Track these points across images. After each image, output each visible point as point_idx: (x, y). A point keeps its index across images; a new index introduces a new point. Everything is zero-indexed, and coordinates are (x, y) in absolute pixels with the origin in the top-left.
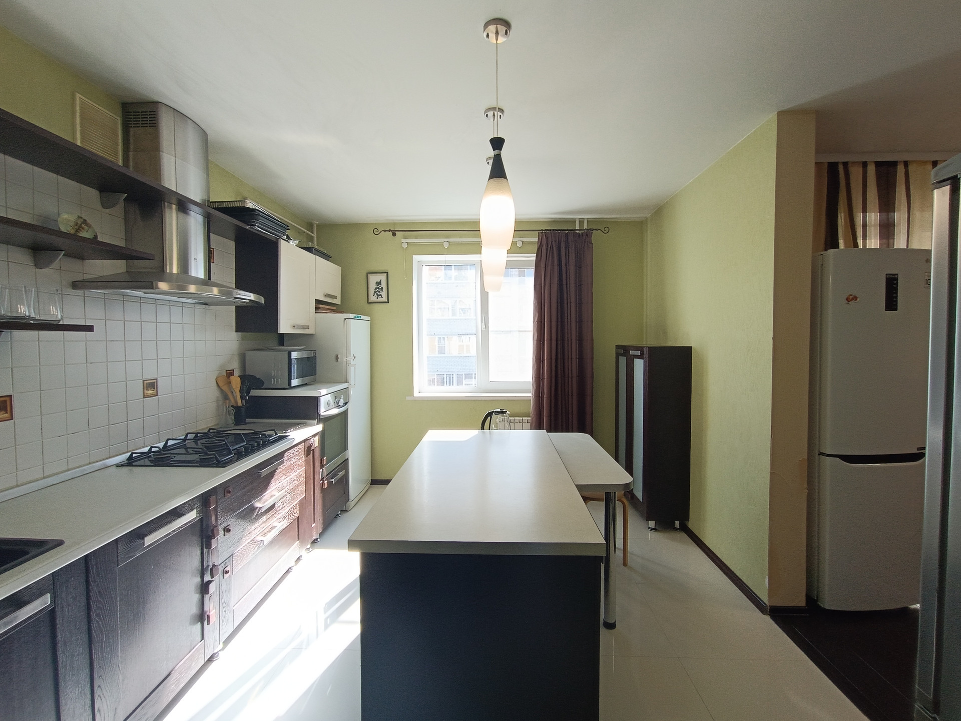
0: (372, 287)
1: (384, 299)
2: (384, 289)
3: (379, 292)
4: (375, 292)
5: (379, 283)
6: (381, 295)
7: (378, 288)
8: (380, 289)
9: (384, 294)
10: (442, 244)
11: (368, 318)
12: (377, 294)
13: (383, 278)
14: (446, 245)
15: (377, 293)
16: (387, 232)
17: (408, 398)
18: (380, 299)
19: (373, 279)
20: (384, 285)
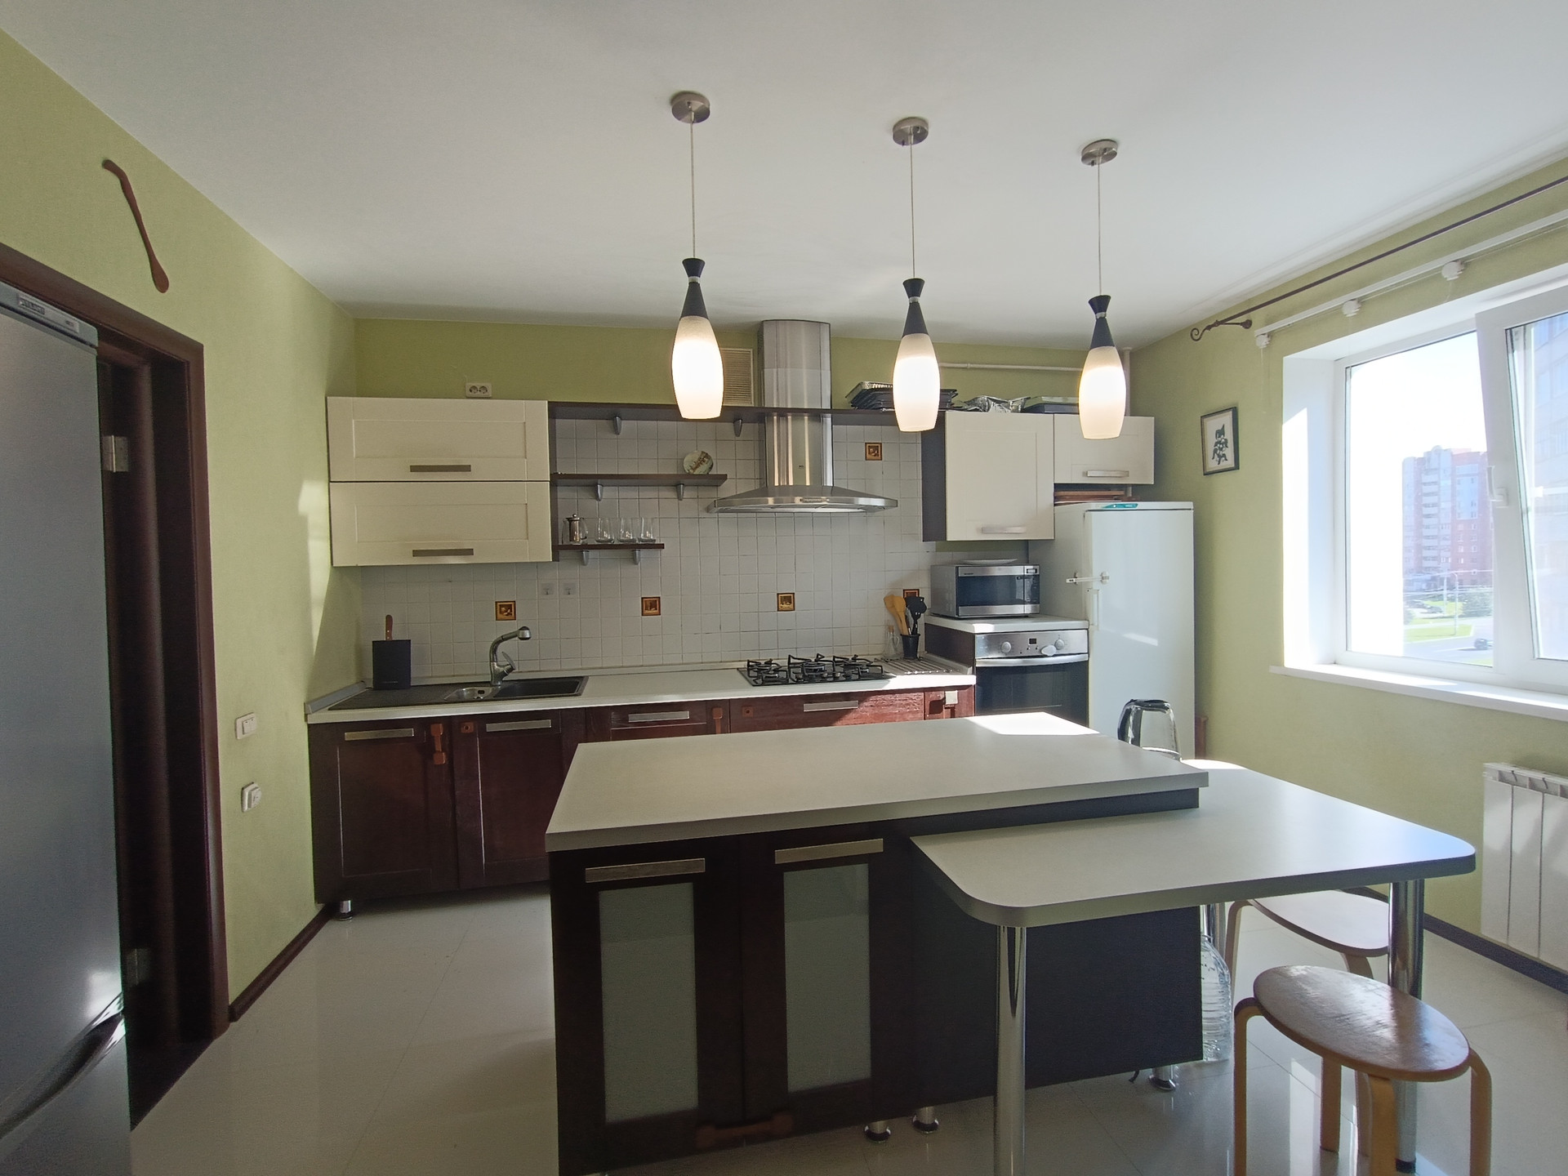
0: (1211, 440)
1: (1230, 463)
2: (1229, 441)
3: (1221, 449)
4: (1215, 451)
5: (1220, 433)
6: (1224, 455)
7: (1219, 442)
8: (1222, 444)
9: (1229, 452)
10: (1338, 311)
11: (1190, 505)
12: (1219, 455)
13: (1227, 419)
14: (1351, 310)
15: (1218, 452)
16: (1213, 329)
17: (1274, 669)
18: (1225, 464)
19: (1213, 425)
20: (1229, 435)
